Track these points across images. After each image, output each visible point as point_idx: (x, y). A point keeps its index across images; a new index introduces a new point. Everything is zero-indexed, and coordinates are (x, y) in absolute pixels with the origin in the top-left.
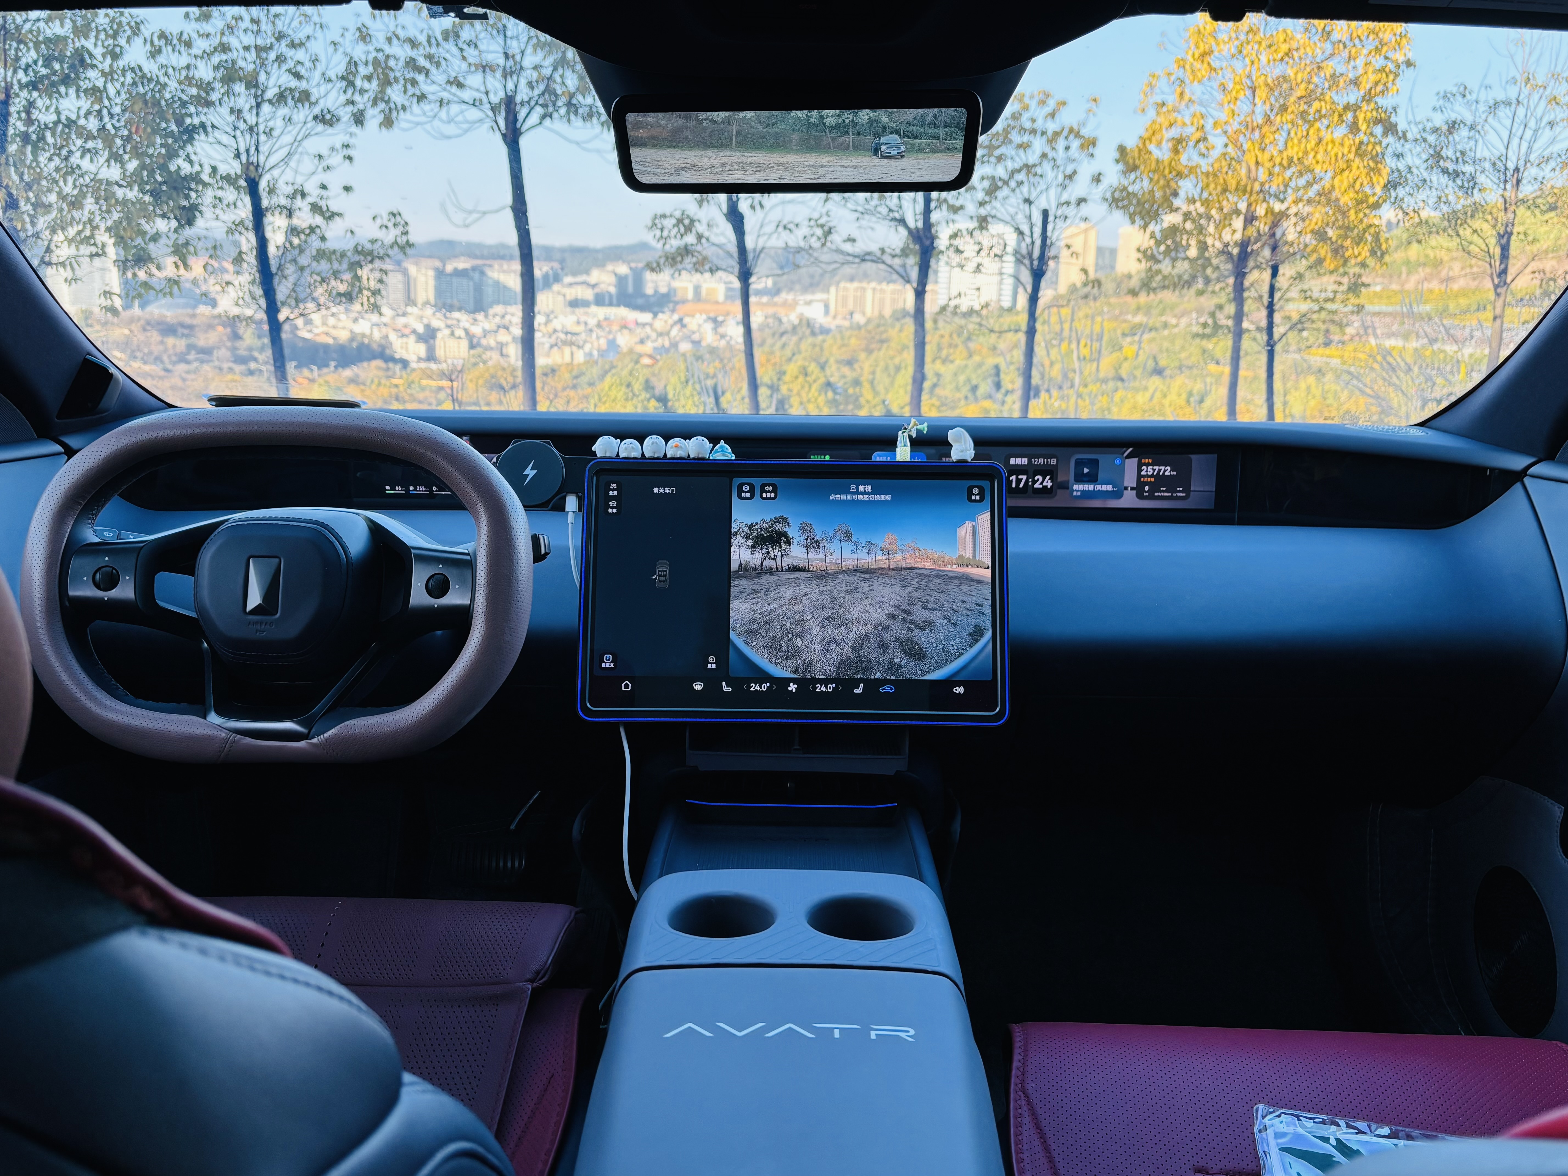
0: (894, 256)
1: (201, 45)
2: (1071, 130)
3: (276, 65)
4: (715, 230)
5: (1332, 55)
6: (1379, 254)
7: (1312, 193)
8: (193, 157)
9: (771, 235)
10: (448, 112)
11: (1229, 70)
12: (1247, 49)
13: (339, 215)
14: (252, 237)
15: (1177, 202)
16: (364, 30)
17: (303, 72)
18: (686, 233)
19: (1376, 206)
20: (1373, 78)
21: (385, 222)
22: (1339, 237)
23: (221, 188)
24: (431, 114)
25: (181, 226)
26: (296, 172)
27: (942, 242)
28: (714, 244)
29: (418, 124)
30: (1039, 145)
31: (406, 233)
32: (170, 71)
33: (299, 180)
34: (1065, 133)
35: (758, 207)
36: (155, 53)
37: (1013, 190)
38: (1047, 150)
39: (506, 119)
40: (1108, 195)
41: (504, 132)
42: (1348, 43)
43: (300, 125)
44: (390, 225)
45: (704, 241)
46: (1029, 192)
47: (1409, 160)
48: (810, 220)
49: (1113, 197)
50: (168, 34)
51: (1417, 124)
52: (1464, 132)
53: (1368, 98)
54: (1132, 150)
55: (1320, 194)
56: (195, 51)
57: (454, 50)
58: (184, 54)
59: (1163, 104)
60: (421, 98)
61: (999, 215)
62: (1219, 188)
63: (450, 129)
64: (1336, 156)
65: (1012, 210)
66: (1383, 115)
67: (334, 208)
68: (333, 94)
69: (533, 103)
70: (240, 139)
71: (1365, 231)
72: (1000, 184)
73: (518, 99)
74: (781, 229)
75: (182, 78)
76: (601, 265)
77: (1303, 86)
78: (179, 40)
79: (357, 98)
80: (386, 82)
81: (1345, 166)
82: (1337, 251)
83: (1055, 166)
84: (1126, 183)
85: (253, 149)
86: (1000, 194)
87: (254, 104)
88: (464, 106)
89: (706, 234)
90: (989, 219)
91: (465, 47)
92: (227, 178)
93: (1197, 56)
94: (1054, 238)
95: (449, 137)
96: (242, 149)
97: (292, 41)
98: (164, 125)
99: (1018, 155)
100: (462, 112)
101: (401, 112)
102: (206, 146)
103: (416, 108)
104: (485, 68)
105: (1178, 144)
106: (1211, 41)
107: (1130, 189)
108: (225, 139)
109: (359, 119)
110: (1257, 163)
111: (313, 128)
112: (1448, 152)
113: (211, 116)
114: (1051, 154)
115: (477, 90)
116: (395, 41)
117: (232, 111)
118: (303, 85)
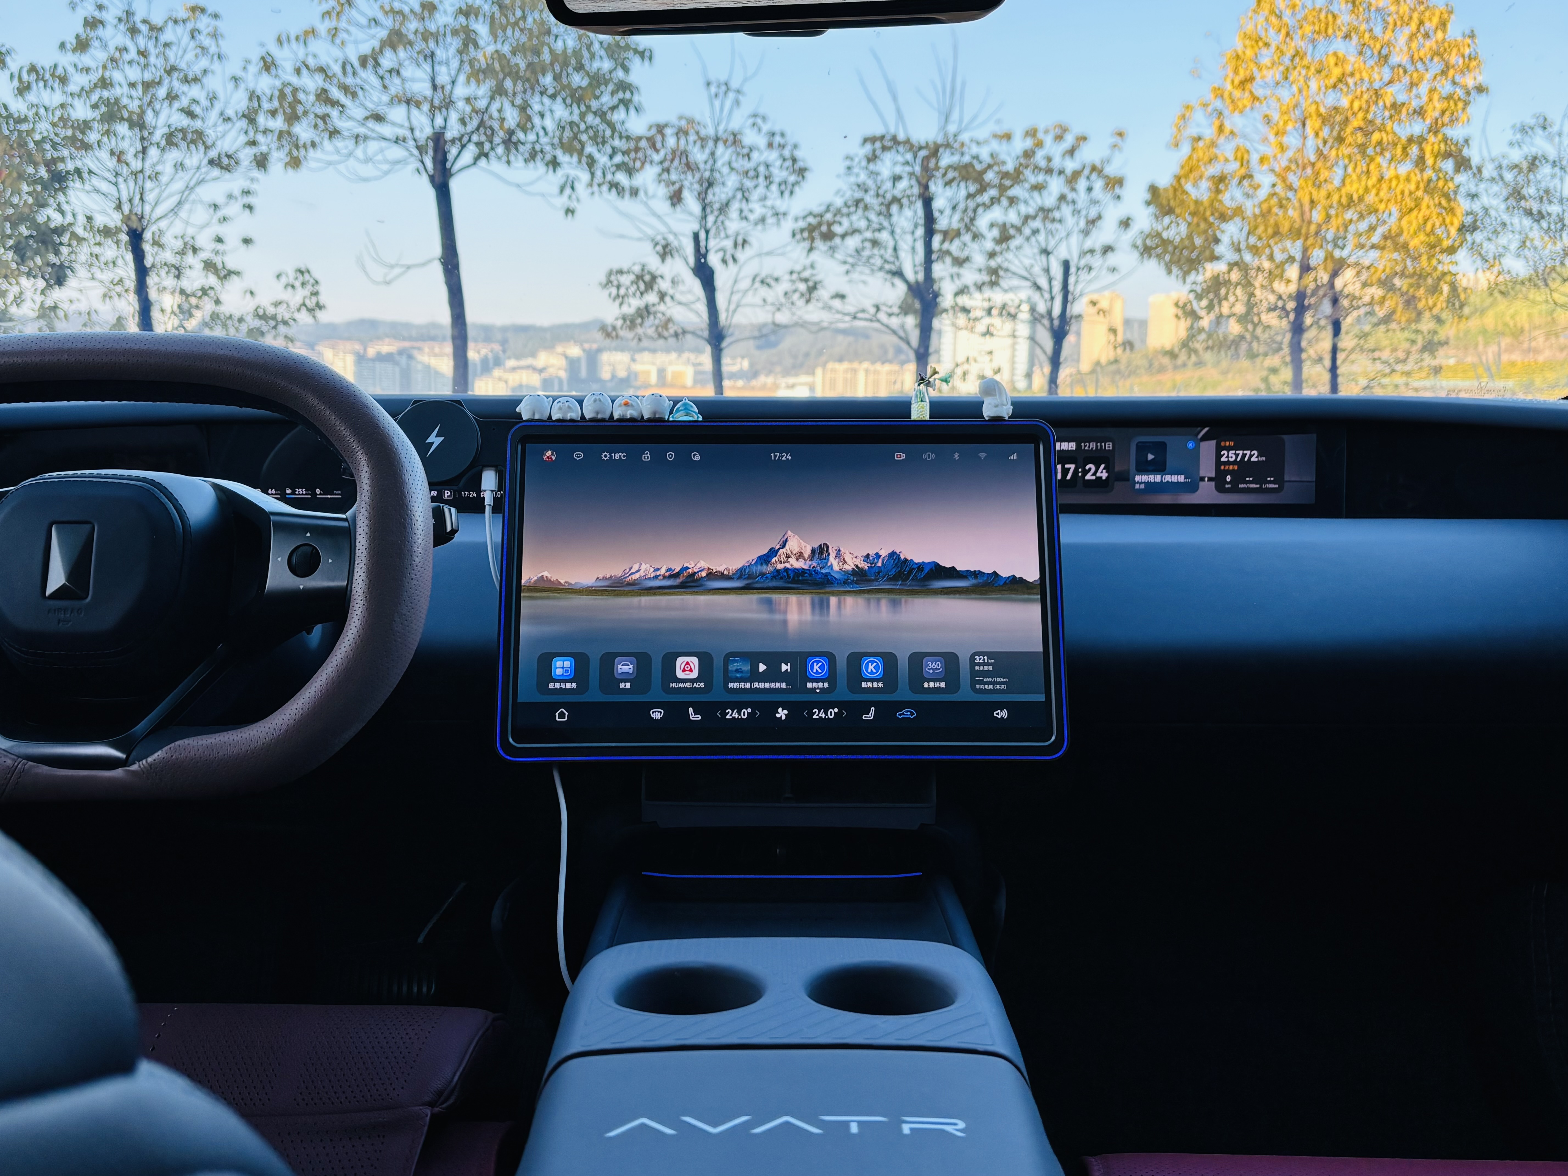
0: (890, 315)
1: (78, 81)
2: (1094, 168)
3: (166, 103)
4: (681, 288)
5: (1391, 82)
6: (1457, 305)
7: (1376, 238)
8: (65, 207)
9: (746, 292)
10: (365, 152)
11: (1274, 99)
12: (1294, 75)
13: (237, 273)
14: (133, 298)
15: (1220, 249)
16: (269, 60)
17: (197, 110)
18: (646, 290)
19: (1451, 250)
20: (1439, 105)
21: (291, 280)
22: (1411, 286)
23: (99, 244)
24: (345, 151)
25: (49, 286)
26: (187, 223)
27: (947, 300)
28: (680, 303)
29: (330, 163)
30: (1056, 186)
31: (316, 294)
32: (42, 111)
33: (190, 231)
34: (1086, 172)
35: (730, 261)
36: (23, 89)
37: (1028, 239)
38: (1066, 190)
39: (434, 159)
40: (1139, 242)
41: (431, 172)
42: (1409, 67)
43: (193, 171)
44: (297, 284)
45: (667, 299)
46: (1047, 240)
47: (1485, 200)
48: (791, 273)
49: (1145, 245)
50: (39, 67)
51: (1493, 160)
52: (1545, 170)
53: (1434, 129)
54: (1166, 190)
55: (1385, 238)
56: (73, 87)
57: (374, 80)
58: (58, 92)
59: (1199, 139)
60: (334, 133)
61: (1012, 268)
62: (1270, 231)
63: (368, 170)
64: (1402, 193)
65: (1027, 262)
66: (1453, 147)
67: (231, 265)
68: (233, 134)
69: (465, 139)
70: (122, 186)
71: (1439, 279)
72: (1012, 232)
73: (449, 135)
74: (757, 284)
75: (56, 119)
76: (549, 347)
77: (1360, 115)
78: (53, 75)
79: (260, 138)
80: (292, 118)
81: (1413, 205)
82: (1410, 302)
83: (1076, 212)
84: (1159, 228)
85: (137, 200)
86: (1013, 243)
87: (140, 148)
88: (384, 144)
89: (671, 292)
90: (1001, 273)
91: (387, 75)
92: (106, 232)
93: (1237, 82)
94: (1078, 292)
95: (366, 180)
96: (125, 197)
97: (186, 77)
98: (30, 170)
99: (1032, 198)
100: (382, 151)
101: (311, 150)
102: (83, 196)
103: (327, 145)
104: (410, 101)
105: (1220, 180)
106: (1252, 66)
107: (1165, 235)
108: (104, 186)
109: (261, 162)
110: (1312, 202)
111: (207, 173)
112: (1531, 191)
113: (88, 161)
114: (1070, 196)
115: (402, 126)
116: (304, 71)
117: (112, 153)
118: (198, 124)
